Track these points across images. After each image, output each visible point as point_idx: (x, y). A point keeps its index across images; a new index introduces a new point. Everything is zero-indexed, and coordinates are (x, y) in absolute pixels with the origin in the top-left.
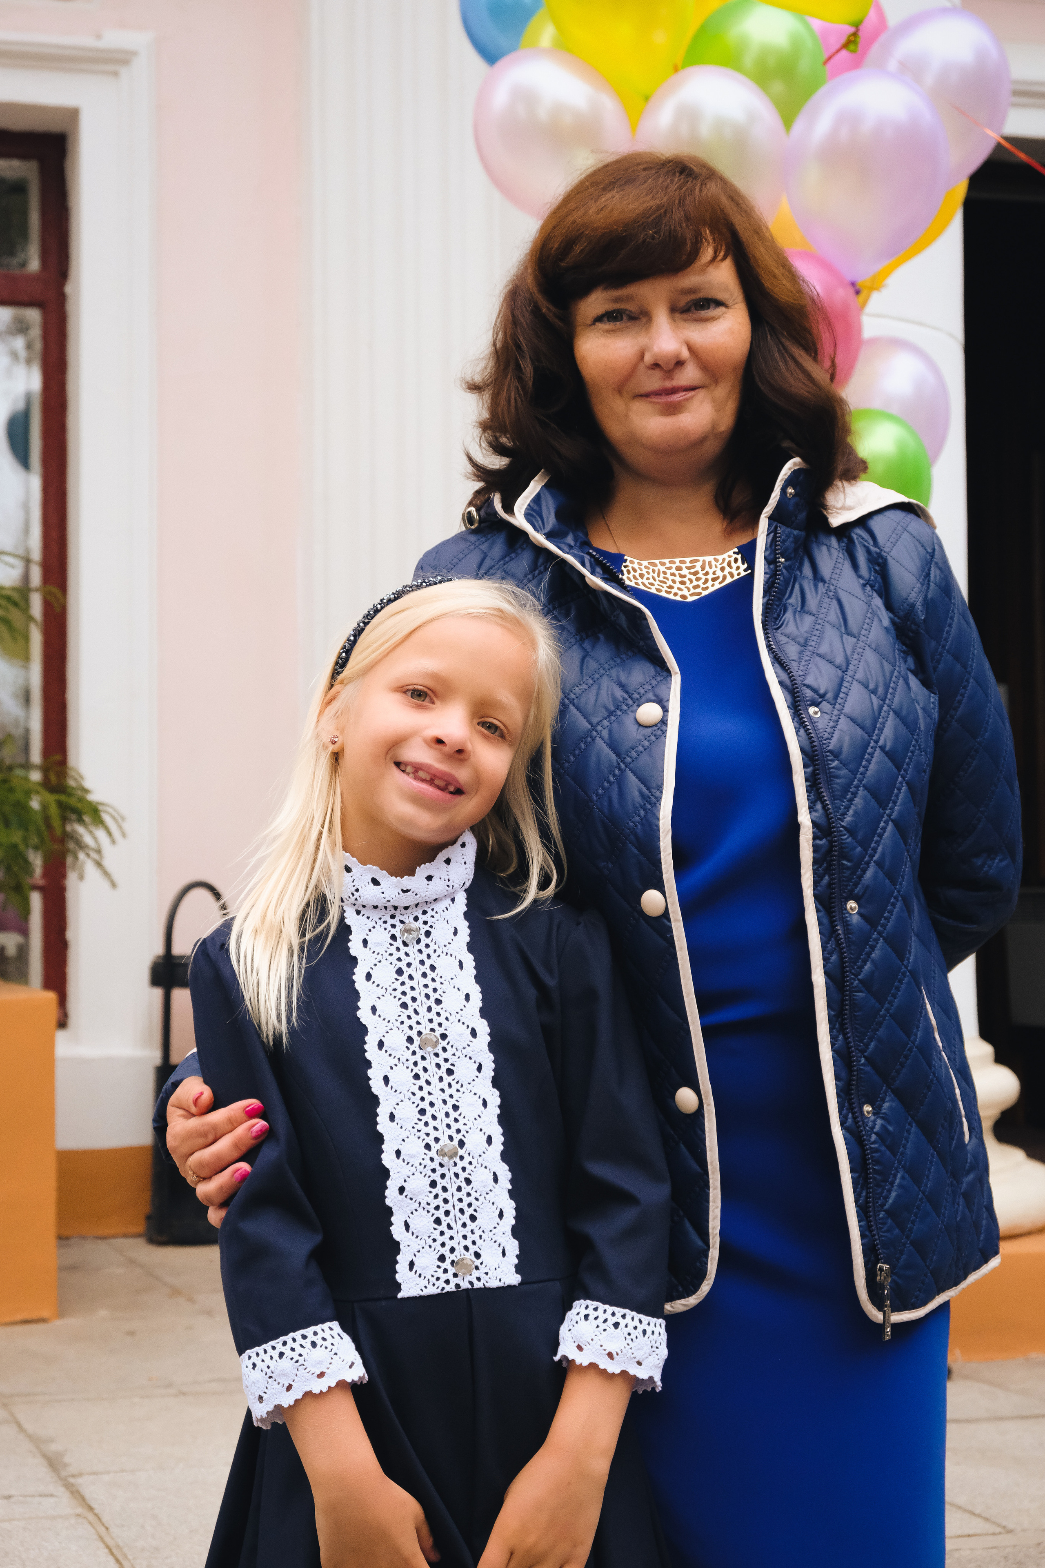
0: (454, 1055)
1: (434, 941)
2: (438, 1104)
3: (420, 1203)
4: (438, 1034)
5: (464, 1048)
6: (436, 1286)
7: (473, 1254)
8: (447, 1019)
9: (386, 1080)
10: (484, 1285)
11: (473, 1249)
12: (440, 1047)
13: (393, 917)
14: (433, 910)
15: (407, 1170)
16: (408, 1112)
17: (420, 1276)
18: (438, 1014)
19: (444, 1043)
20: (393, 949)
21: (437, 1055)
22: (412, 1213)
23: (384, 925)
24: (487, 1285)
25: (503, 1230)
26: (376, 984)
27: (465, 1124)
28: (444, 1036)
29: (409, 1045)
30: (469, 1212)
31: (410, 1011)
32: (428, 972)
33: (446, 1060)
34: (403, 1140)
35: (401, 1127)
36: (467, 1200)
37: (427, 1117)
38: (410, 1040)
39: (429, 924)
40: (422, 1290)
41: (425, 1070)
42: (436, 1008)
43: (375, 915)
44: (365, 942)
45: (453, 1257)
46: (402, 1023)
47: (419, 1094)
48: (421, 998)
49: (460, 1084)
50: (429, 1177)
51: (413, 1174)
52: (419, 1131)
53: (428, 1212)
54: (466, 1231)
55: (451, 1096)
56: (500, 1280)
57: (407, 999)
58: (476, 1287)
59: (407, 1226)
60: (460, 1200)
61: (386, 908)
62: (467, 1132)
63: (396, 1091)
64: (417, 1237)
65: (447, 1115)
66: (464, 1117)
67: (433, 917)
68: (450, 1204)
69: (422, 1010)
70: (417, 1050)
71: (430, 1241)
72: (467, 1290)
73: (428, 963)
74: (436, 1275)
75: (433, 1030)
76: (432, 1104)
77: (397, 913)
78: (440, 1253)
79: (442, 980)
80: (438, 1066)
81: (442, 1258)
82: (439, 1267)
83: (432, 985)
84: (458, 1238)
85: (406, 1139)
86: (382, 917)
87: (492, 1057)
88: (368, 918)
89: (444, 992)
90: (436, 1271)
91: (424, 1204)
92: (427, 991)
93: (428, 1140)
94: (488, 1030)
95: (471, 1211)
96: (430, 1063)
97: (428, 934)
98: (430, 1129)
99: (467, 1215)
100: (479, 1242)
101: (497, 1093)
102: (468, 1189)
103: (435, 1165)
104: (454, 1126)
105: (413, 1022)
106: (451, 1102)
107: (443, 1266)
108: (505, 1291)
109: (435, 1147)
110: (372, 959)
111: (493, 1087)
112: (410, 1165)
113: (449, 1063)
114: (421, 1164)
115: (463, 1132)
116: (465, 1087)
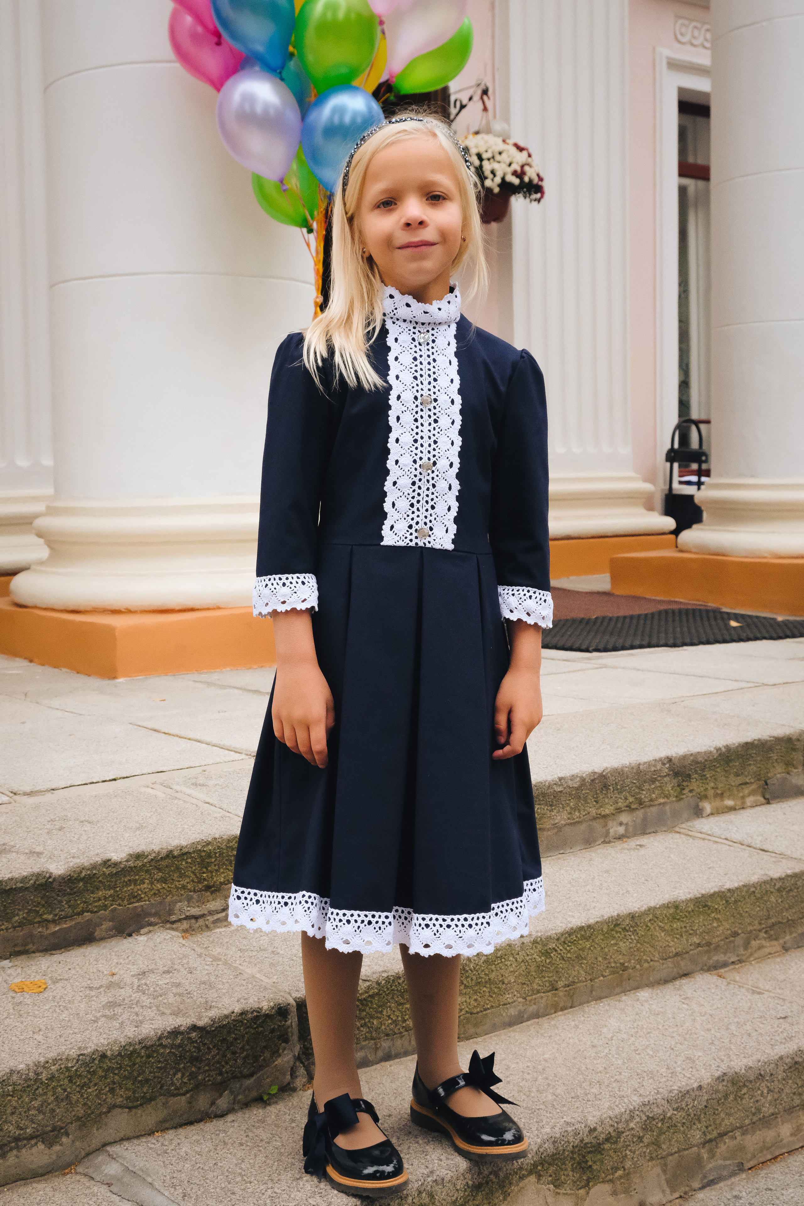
0: (440, 412)
1: (437, 346)
2: (426, 438)
3: (404, 493)
4: (432, 398)
5: (446, 409)
6: (404, 542)
7: (429, 528)
8: (439, 390)
9: (398, 418)
10: (432, 546)
11: (429, 525)
12: (432, 406)
13: (414, 328)
14: (438, 329)
15: (400, 473)
16: (407, 439)
17: (396, 534)
18: (434, 387)
19: (435, 404)
20: (412, 346)
21: (430, 410)
22: (398, 498)
23: (409, 332)
24: (434, 547)
25: (449, 518)
26: (400, 363)
27: (439, 453)
28: (435, 400)
29: (415, 401)
31: (419, 382)
32: (432, 362)
33: (435, 414)
34: (401, 455)
35: (402, 447)
36: (431, 496)
37: (418, 445)
38: (416, 398)
39: (435, 336)
40: (395, 542)
41: (422, 417)
42: (433, 383)
43: (404, 325)
44: (396, 340)
45: (417, 527)
46: (413, 387)
47: (416, 430)
48: (426, 376)
50: (412, 479)
51: (403, 476)
52: (412, 451)
53: (408, 499)
54: (428, 514)
55: (434, 435)
56: (442, 545)
57: (417, 375)
58: (427, 546)
59: (394, 505)
60: (427, 496)
61: (411, 322)
62: (440, 457)
63: (403, 426)
64: (398, 512)
65: (430, 445)
66: (439, 449)
67: (437, 332)
68: (421, 497)
69: (426, 383)
70: (419, 405)
71: (405, 516)
72: (421, 547)
73: (432, 357)
74: (405, 535)
75: (430, 395)
76: (422, 438)
77: (417, 326)
78: (410, 524)
79: (439, 368)
80: (430, 416)
81: (410, 527)
82: (408, 531)
83: (433, 370)
84: (422, 517)
85: (403, 455)
86: (408, 327)
87: (461, 418)
88: (400, 326)
89: (439, 375)
90: (406, 533)
91: (406, 494)
92: (429, 372)
93: (415, 457)
94: (461, 402)
95: (432, 503)
96: (425, 414)
97: (434, 341)
98: (418, 452)
99: (430, 505)
100: (434, 522)
101: (461, 439)
102: (433, 490)
103: (417, 473)
104: (433, 453)
105: (419, 388)
106: (433, 438)
107: (410, 531)
108: (443, 552)
109: (419, 462)
110: (400, 349)
111: (459, 435)
112: (403, 470)
113: (436, 416)
114: (409, 471)
115: (437, 457)
116: (443, 431)
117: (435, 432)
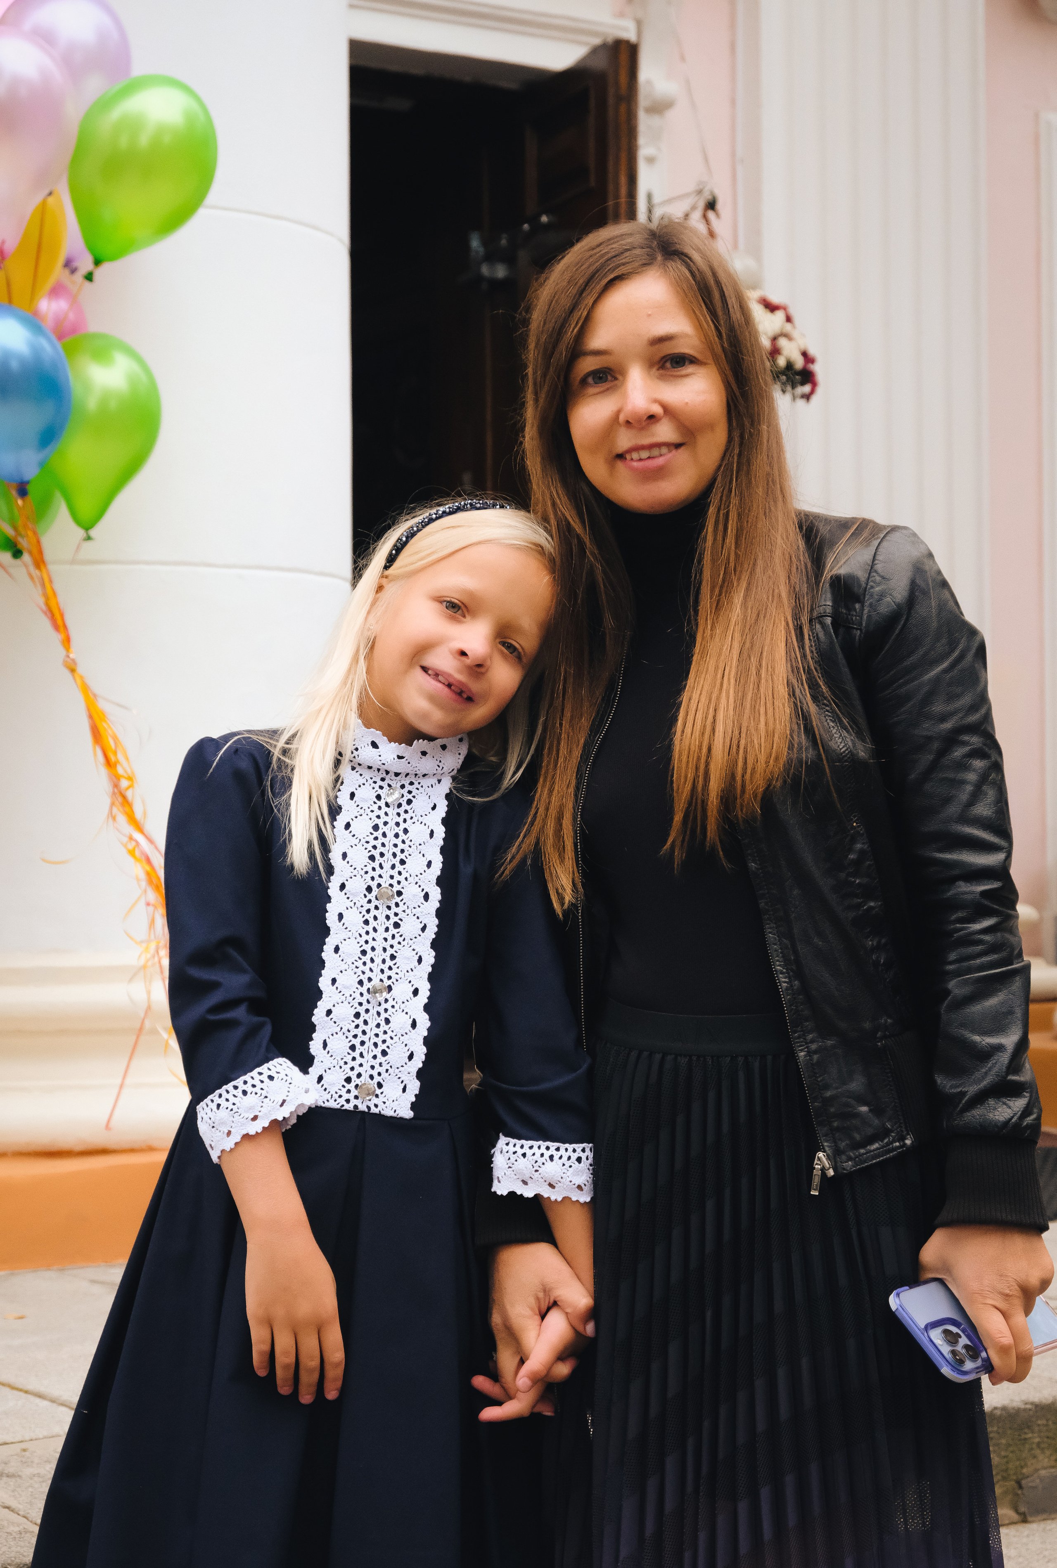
0: (404, 911)
1: (413, 810)
2: (379, 950)
3: (341, 1028)
4: (395, 889)
5: (414, 908)
6: (337, 1102)
7: (376, 1083)
8: (406, 879)
9: (341, 916)
10: (380, 1111)
11: (377, 1079)
12: (394, 901)
13: (383, 780)
14: (419, 783)
15: (338, 997)
16: (351, 949)
17: (325, 1090)
18: (400, 873)
19: (398, 899)
20: (375, 807)
21: (389, 908)
22: (332, 1035)
23: (374, 785)
24: (383, 1112)
25: (410, 1070)
26: (352, 834)
27: (397, 973)
28: (399, 893)
29: (367, 894)
30: (382, 1047)
31: (376, 865)
32: (401, 833)
33: (396, 914)
34: (341, 972)
35: (342, 960)
36: (382, 1037)
37: (367, 958)
38: (369, 889)
39: (413, 794)
40: (324, 1102)
41: (375, 918)
42: (399, 867)
43: (367, 774)
44: (352, 795)
45: (358, 1081)
46: (366, 873)
47: (365, 937)
48: (388, 856)
49: (403, 938)
50: (356, 1008)
51: (342, 1002)
52: (357, 967)
53: (347, 1037)
54: (375, 1063)
55: (392, 946)
56: (395, 1111)
57: (376, 853)
58: (372, 1111)
59: (325, 1045)
60: (377, 1035)
61: (379, 770)
62: (397, 981)
63: (346, 928)
64: (332, 1056)
65: (384, 961)
66: (398, 968)
67: (418, 789)
68: (367, 1036)
69: (387, 866)
70: (373, 899)
71: (342, 1063)
72: (363, 1112)
73: (403, 826)
74: (340, 1093)
75: (391, 885)
76: (373, 949)
77: (388, 777)
78: (347, 1075)
79: (411, 844)
80: (388, 917)
81: (348, 1080)
82: (344, 1086)
83: (401, 846)
84: (366, 1066)
85: (343, 971)
86: (373, 777)
87: (436, 921)
88: (361, 775)
89: (410, 855)
90: (340, 1090)
91: (345, 1030)
92: (395, 850)
93: (362, 977)
94: (439, 897)
95: (384, 1047)
96: (381, 914)
97: (409, 802)
98: (366, 969)
99: (380, 1049)
100: (384, 1075)
101: (433, 953)
102: (386, 1028)
103: (363, 1000)
104: (388, 973)
105: (375, 874)
106: (390, 951)
107: (348, 1086)
108: (394, 1123)
109: (367, 985)
110: (355, 811)
111: (431, 948)
112: (342, 993)
113: (398, 917)
114: (351, 996)
115: (393, 980)
116: (406, 941)
117: (394, 942)
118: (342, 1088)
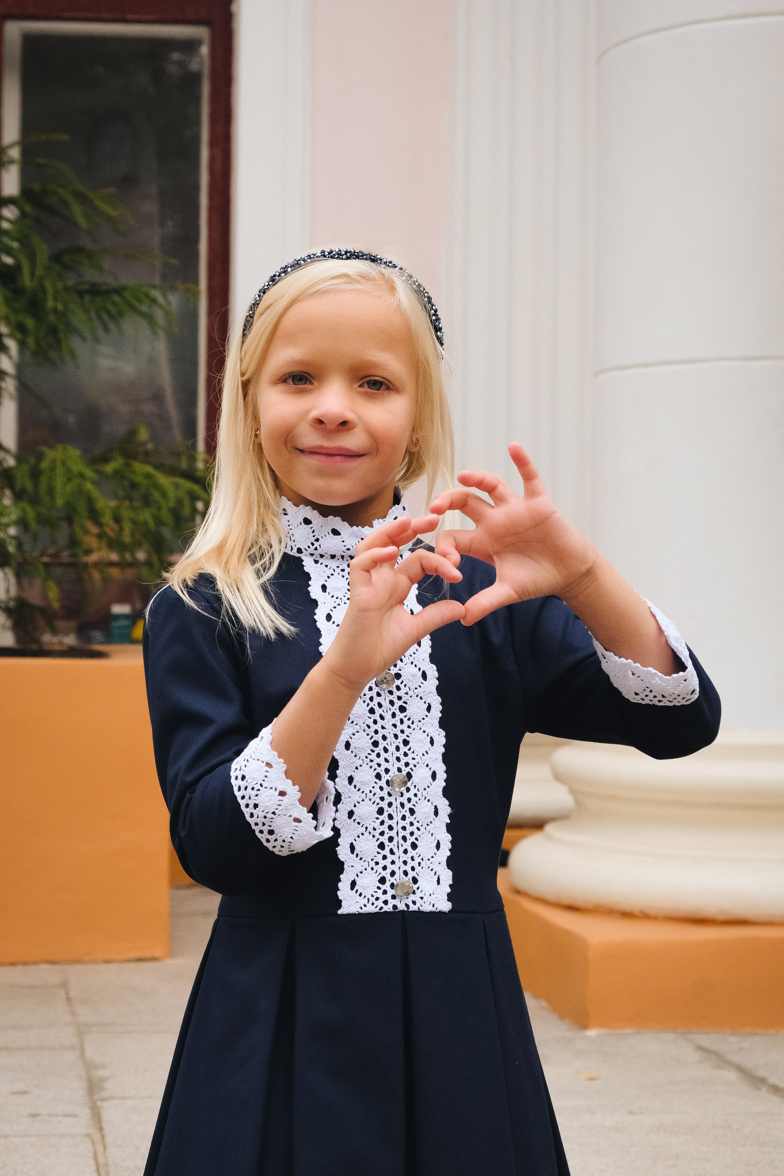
0: (407, 693)
2: (390, 738)
3: (367, 828)
4: (393, 673)
5: (416, 689)
6: (375, 906)
7: (411, 879)
10: (419, 908)
11: (411, 874)
12: (394, 686)
15: (357, 796)
16: (362, 743)
17: (360, 895)
19: (398, 682)
21: (391, 693)
23: (342, 573)
24: (422, 909)
25: (440, 860)
26: (335, 624)
27: (413, 759)
28: (398, 676)
30: (411, 840)
33: (400, 698)
35: (356, 756)
36: (409, 829)
37: (380, 749)
40: (361, 908)
41: (380, 705)
43: (333, 563)
44: (324, 588)
45: (393, 880)
47: (373, 727)
49: (411, 721)
50: (378, 804)
51: (363, 800)
52: (371, 761)
53: (374, 836)
54: (407, 857)
55: (402, 732)
56: (433, 905)
58: (411, 909)
59: (352, 848)
60: (404, 828)
61: (343, 557)
62: (415, 766)
63: (352, 722)
64: (361, 859)
65: (398, 749)
66: (413, 752)
68: (395, 831)
70: (374, 686)
71: (373, 864)
72: (402, 912)
74: (376, 895)
76: (384, 738)
78: (381, 876)
80: (392, 703)
81: (382, 880)
82: (379, 888)
84: (399, 863)
85: (359, 767)
86: (340, 565)
87: (440, 700)
88: (326, 566)
90: (376, 892)
91: (370, 829)
93: (378, 770)
94: (436, 674)
96: (385, 700)
98: (381, 760)
99: (409, 842)
100: (418, 869)
101: (443, 733)
102: (411, 819)
103: (384, 793)
104: (404, 760)
106: (402, 737)
107: (383, 887)
108: (436, 916)
109: (385, 777)
110: (332, 603)
111: (440, 727)
112: (361, 791)
113: (402, 701)
114: (371, 792)
115: (411, 766)
116: (415, 724)
117: (404, 727)
118: (378, 890)
